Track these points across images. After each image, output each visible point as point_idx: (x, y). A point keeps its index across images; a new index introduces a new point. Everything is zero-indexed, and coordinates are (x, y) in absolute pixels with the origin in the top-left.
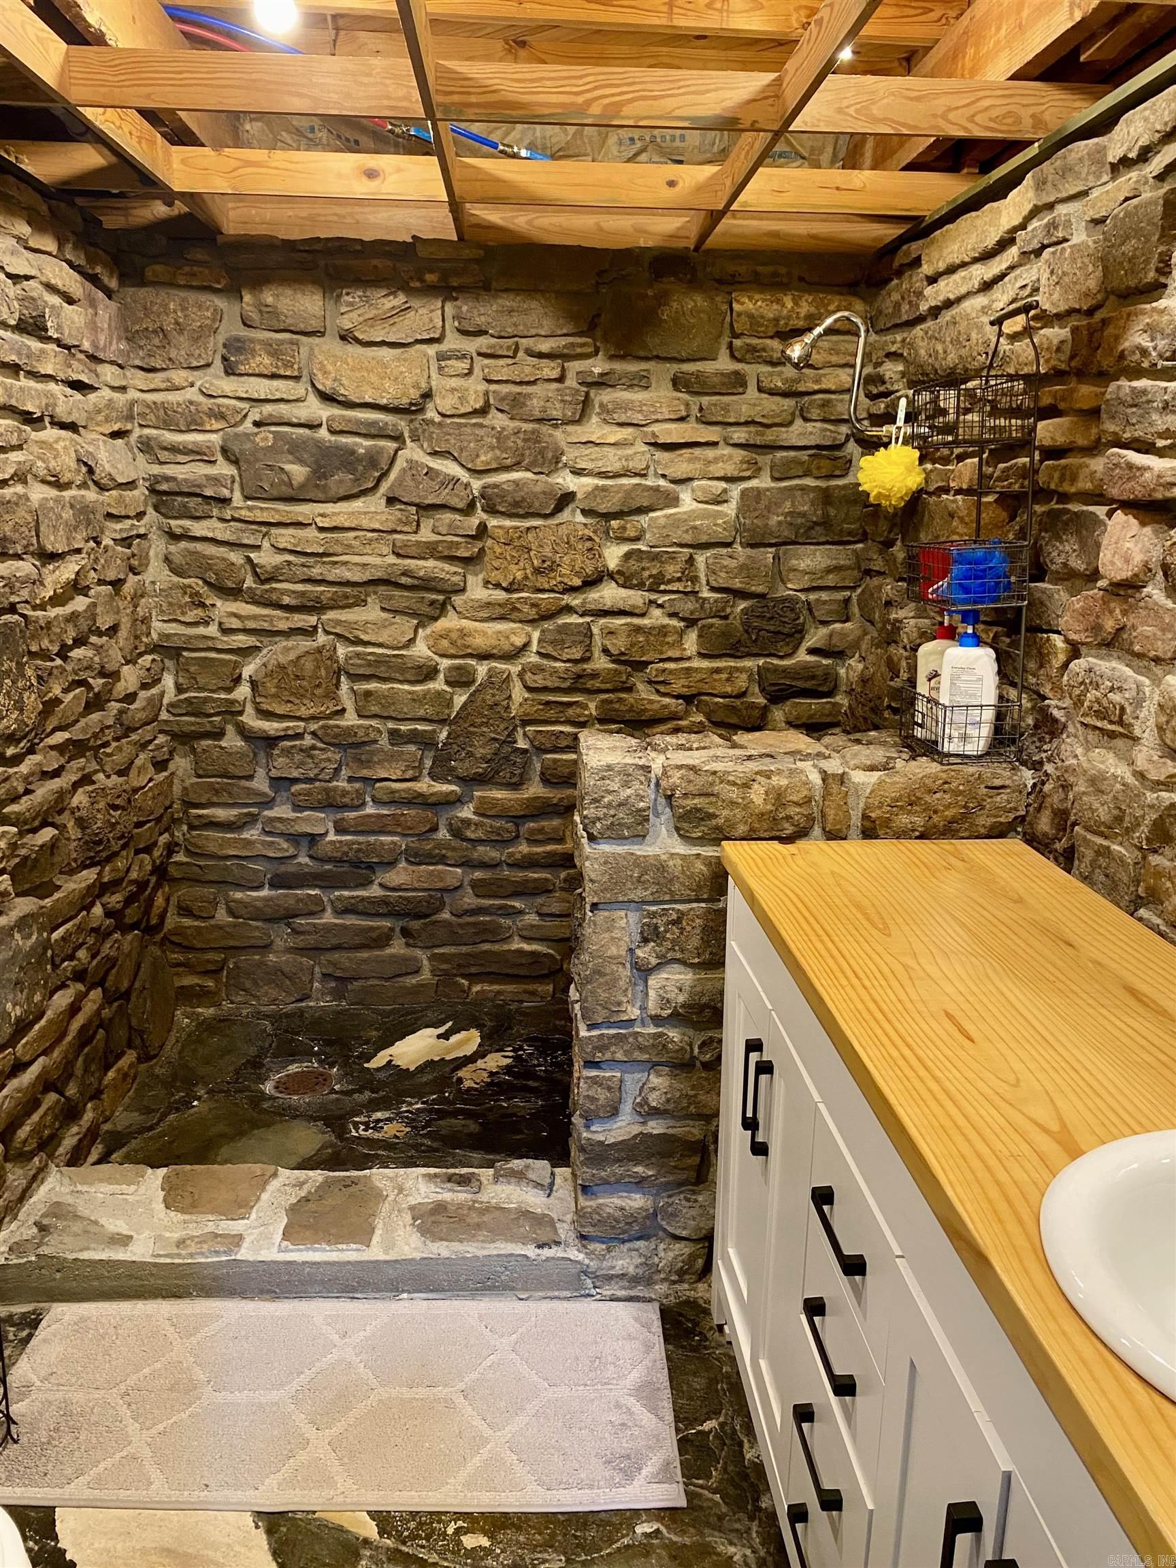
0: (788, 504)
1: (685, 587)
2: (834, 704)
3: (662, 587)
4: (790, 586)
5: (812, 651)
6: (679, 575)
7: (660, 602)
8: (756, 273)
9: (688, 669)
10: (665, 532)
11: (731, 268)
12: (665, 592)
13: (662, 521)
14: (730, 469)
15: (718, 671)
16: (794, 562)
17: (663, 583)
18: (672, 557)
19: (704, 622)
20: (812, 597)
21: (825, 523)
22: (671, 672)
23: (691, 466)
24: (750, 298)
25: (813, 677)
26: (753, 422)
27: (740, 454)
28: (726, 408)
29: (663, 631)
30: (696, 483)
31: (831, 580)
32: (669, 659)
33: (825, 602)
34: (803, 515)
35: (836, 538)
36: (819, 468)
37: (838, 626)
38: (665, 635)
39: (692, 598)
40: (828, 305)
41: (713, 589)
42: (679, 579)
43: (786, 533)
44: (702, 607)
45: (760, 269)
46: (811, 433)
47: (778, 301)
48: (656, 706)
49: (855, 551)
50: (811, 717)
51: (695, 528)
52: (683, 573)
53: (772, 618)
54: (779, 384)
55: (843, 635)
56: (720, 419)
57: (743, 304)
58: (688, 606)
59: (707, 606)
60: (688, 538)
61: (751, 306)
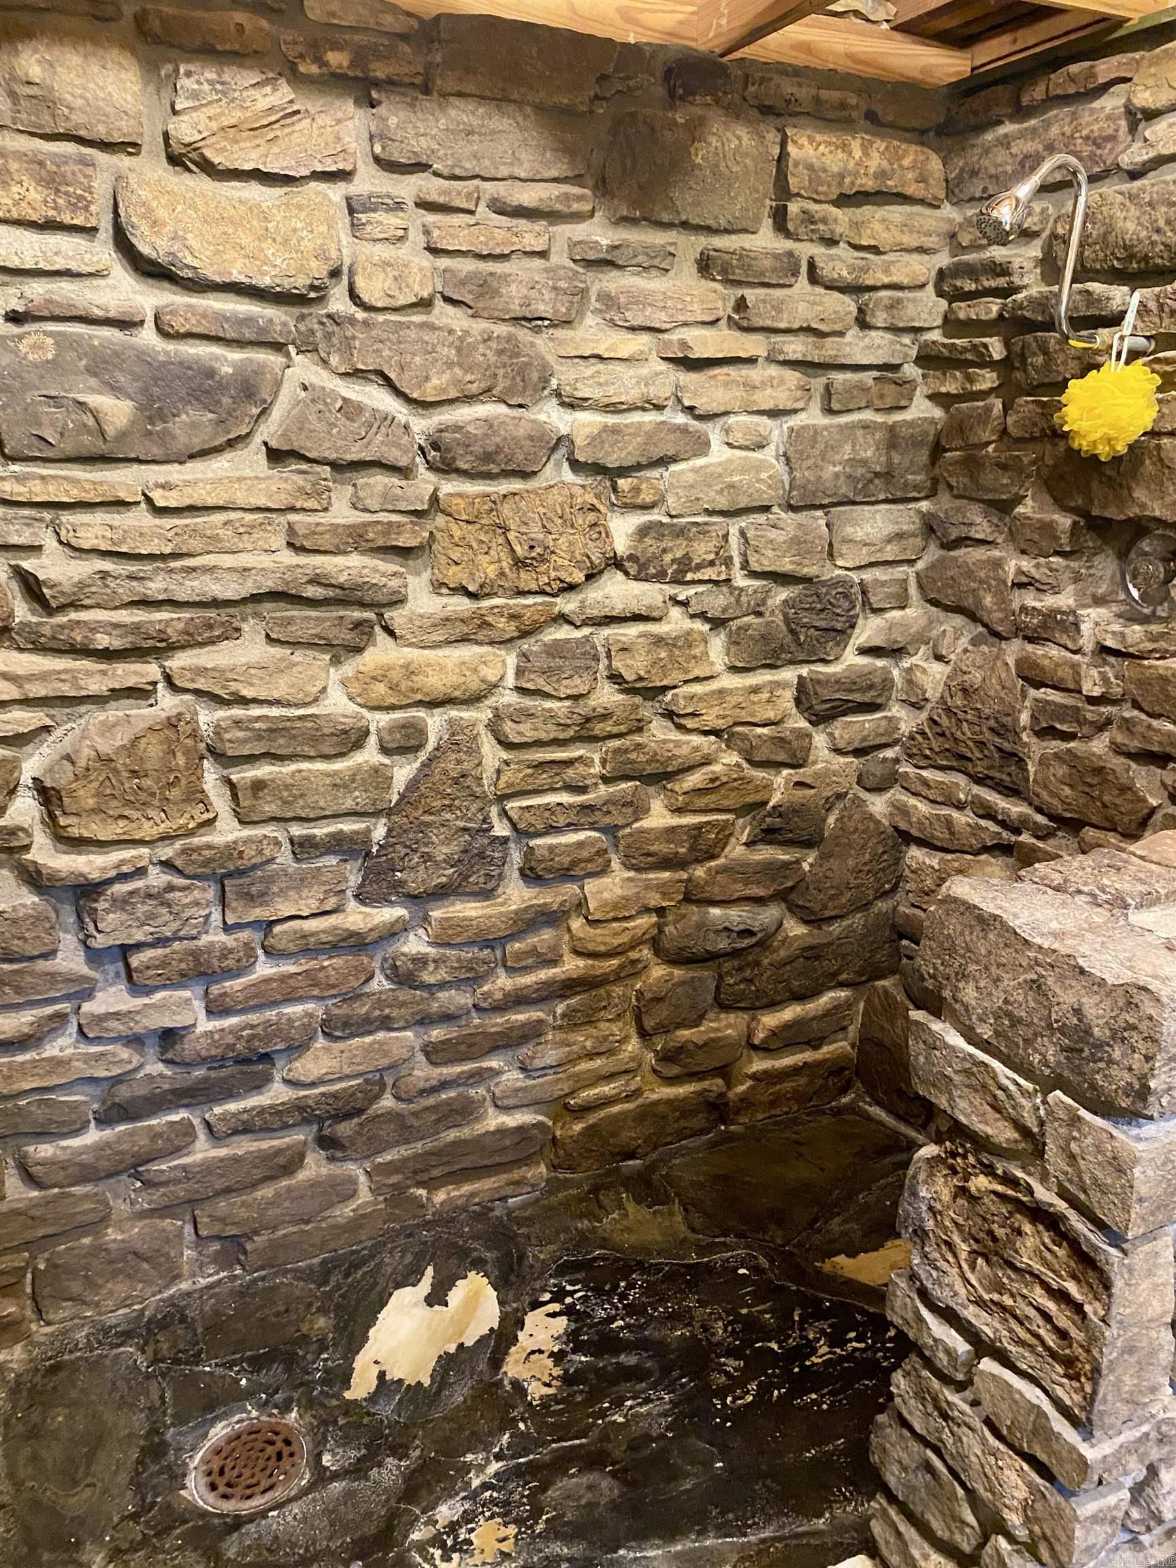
0: (848, 448)
1: (719, 573)
2: (890, 719)
3: (689, 576)
4: (840, 563)
5: (864, 651)
6: (712, 556)
7: (681, 598)
8: (817, 100)
9: (721, 692)
10: (694, 493)
11: (789, 88)
12: (693, 582)
13: (690, 478)
14: (782, 399)
15: (756, 690)
16: (849, 530)
17: (690, 570)
18: (703, 530)
19: (738, 622)
20: (867, 575)
21: (887, 475)
22: (702, 698)
23: (729, 395)
24: (811, 140)
25: (871, 687)
26: (809, 330)
27: (793, 377)
28: (778, 308)
29: (687, 640)
30: (732, 420)
31: (890, 553)
32: (697, 680)
33: (884, 584)
34: (864, 462)
35: (899, 494)
36: (882, 396)
37: (896, 614)
38: (690, 647)
39: (725, 589)
40: (903, 157)
41: (754, 575)
42: (712, 563)
43: (843, 490)
44: (738, 601)
45: (824, 94)
46: (879, 347)
47: (845, 147)
48: (685, 750)
49: (919, 511)
50: (864, 739)
51: (732, 486)
52: (717, 554)
53: (822, 610)
54: (845, 273)
55: (904, 625)
56: (768, 323)
57: (801, 147)
58: (717, 602)
59: (744, 599)
60: (722, 503)
61: (811, 152)
